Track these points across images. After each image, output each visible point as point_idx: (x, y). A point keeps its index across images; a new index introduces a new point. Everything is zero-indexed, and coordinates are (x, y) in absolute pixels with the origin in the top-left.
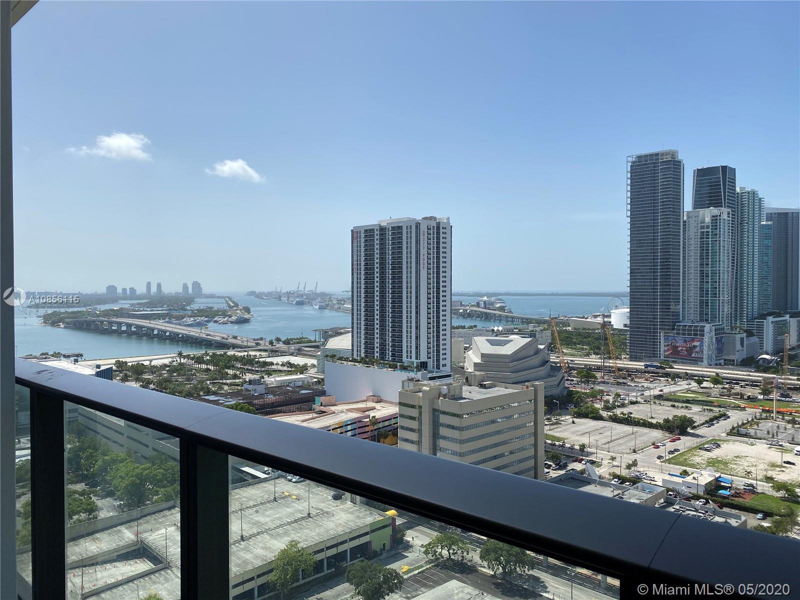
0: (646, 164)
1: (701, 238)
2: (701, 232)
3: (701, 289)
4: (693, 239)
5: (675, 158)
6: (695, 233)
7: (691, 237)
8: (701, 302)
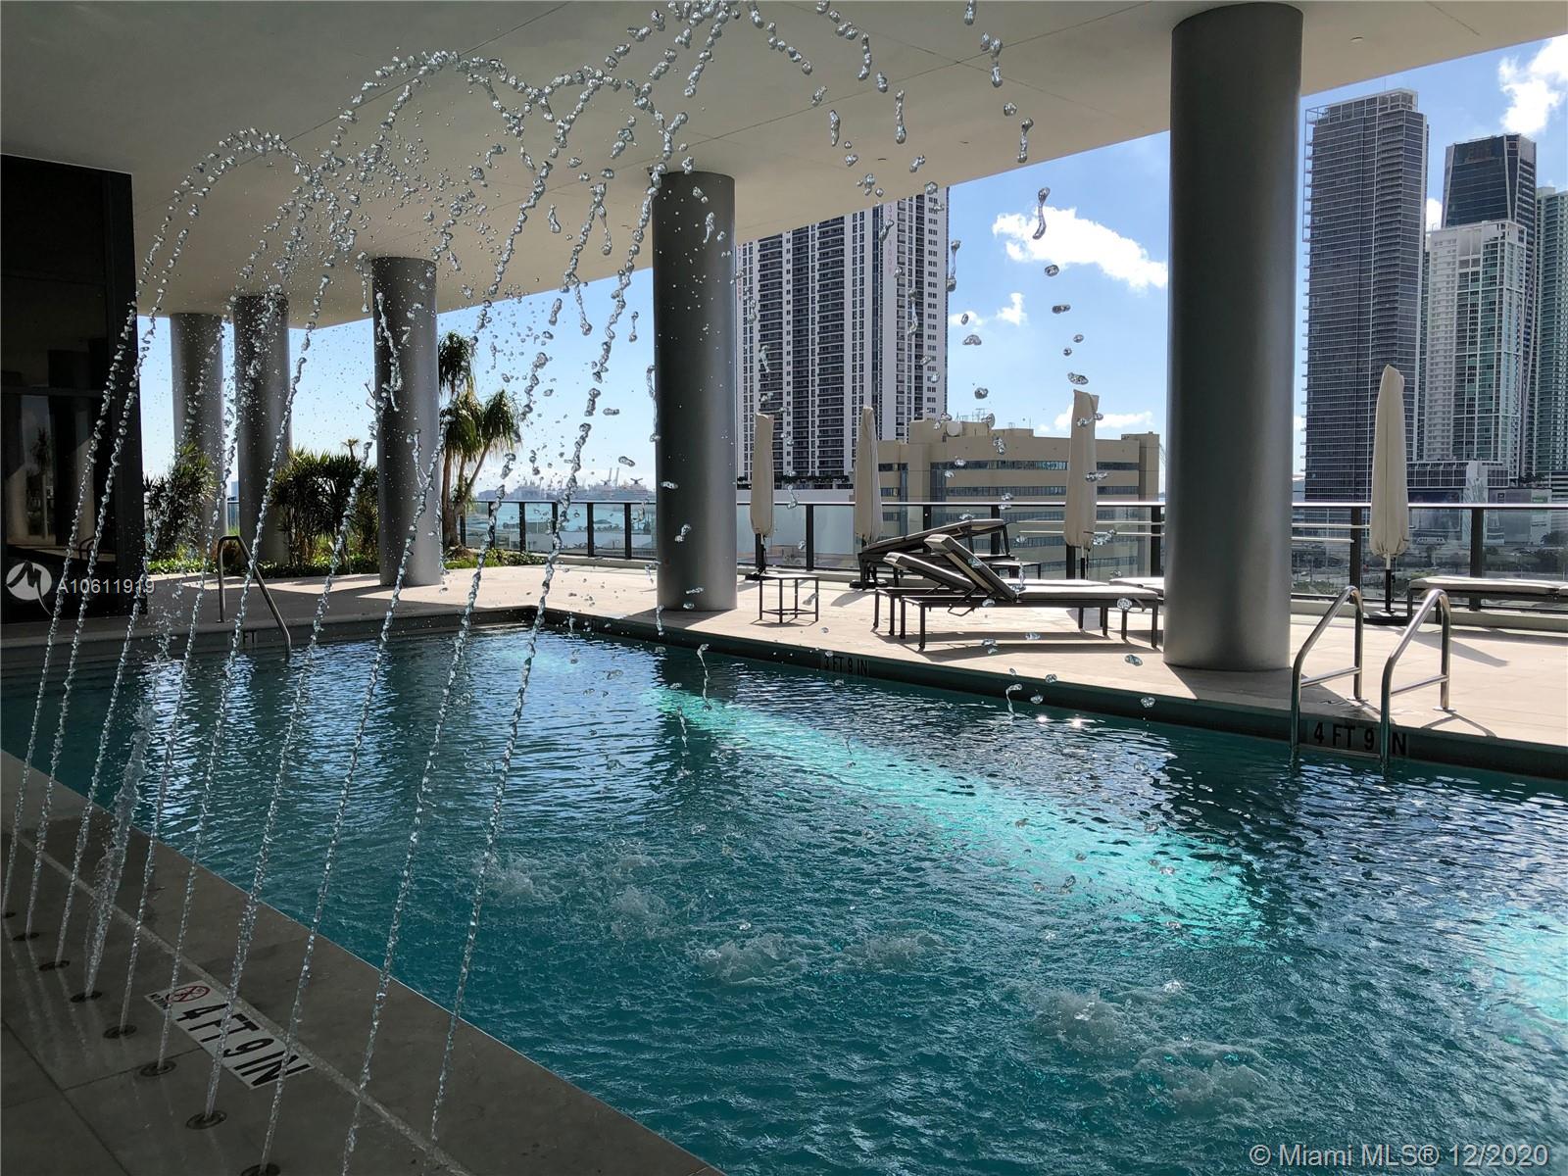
0: (1347, 124)
1: (1460, 287)
2: (1461, 274)
3: (1459, 395)
4: (1444, 291)
5: (1410, 108)
6: (1448, 276)
7: (1439, 285)
8: (1458, 423)
